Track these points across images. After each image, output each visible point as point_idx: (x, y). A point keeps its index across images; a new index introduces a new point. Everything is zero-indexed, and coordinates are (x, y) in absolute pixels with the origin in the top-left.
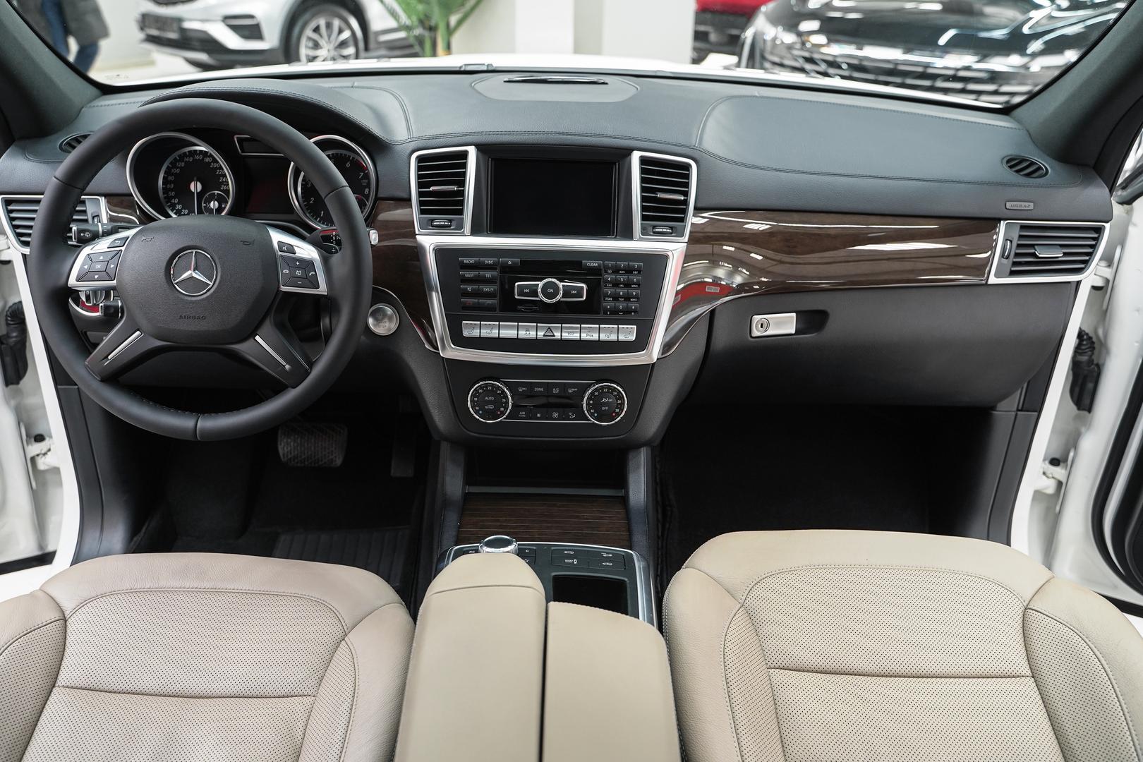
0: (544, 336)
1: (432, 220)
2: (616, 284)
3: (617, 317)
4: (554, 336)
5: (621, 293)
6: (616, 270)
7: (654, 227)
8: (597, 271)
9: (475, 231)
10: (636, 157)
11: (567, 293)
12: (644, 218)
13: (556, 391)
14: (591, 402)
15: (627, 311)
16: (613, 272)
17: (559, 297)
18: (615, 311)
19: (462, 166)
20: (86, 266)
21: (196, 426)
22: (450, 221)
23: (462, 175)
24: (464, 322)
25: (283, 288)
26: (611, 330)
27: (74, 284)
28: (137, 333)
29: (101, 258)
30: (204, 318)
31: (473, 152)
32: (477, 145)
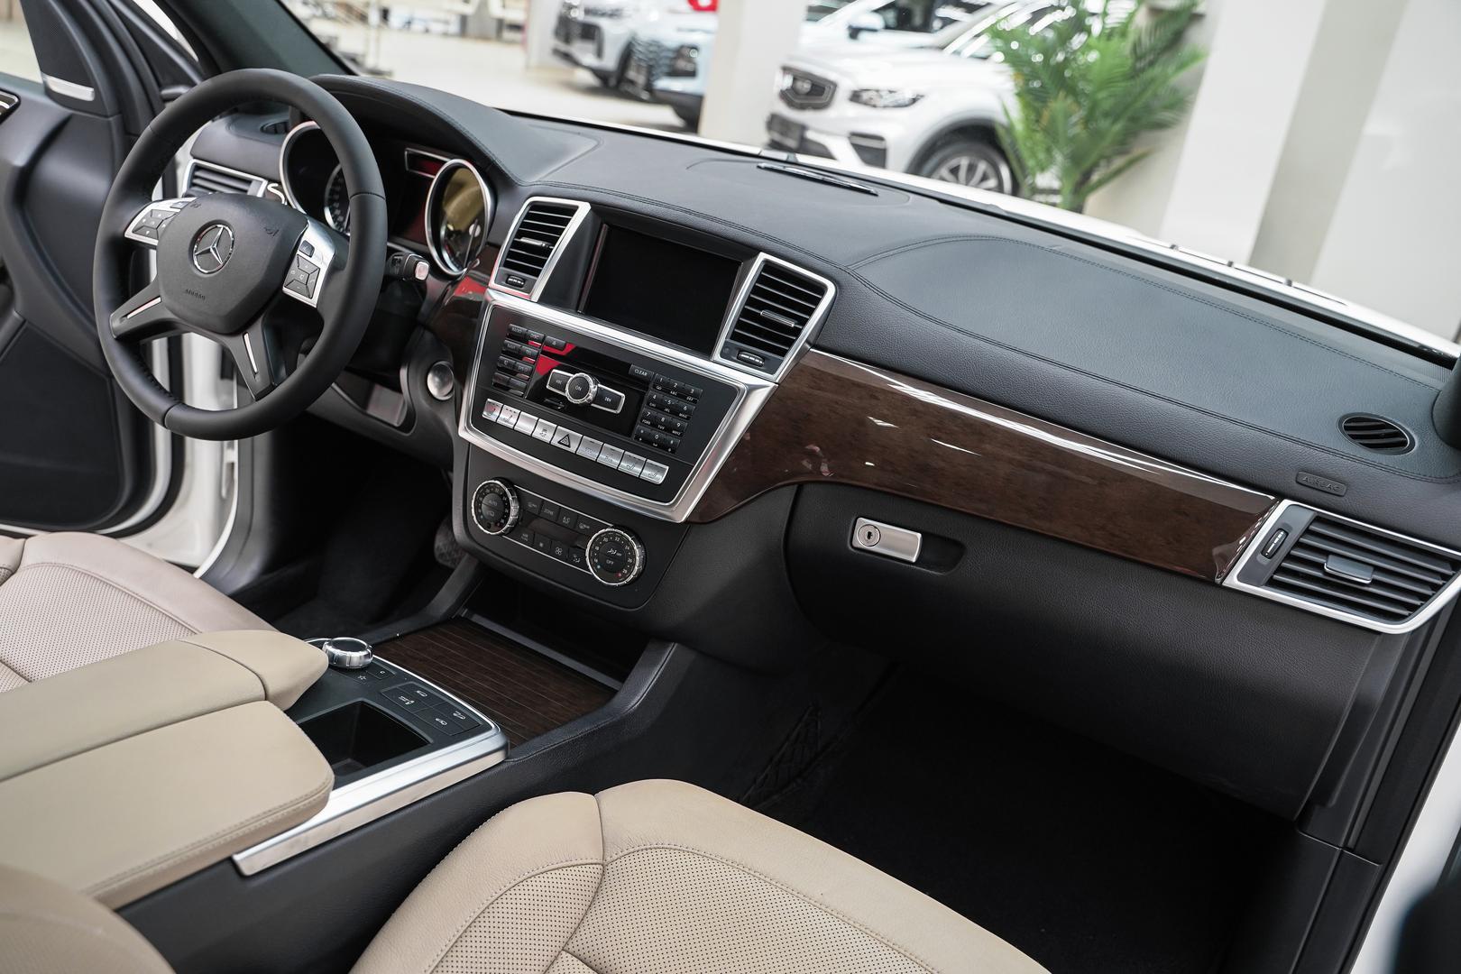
0: (559, 442)
1: (509, 276)
2: (661, 406)
3: (649, 449)
4: (569, 446)
5: (663, 419)
6: (667, 389)
7: (741, 351)
8: (643, 383)
9: (545, 300)
10: (762, 256)
11: (599, 397)
12: (734, 336)
13: (566, 521)
14: (597, 548)
15: (663, 446)
16: (678, 395)
17: (585, 400)
18: (648, 440)
19: (566, 222)
20: (144, 220)
21: (168, 411)
22: (524, 280)
23: (560, 232)
24: (489, 400)
25: (285, 289)
26: (637, 462)
27: (129, 234)
28: (159, 300)
29: (160, 216)
30: (203, 297)
31: (584, 209)
32: (592, 203)
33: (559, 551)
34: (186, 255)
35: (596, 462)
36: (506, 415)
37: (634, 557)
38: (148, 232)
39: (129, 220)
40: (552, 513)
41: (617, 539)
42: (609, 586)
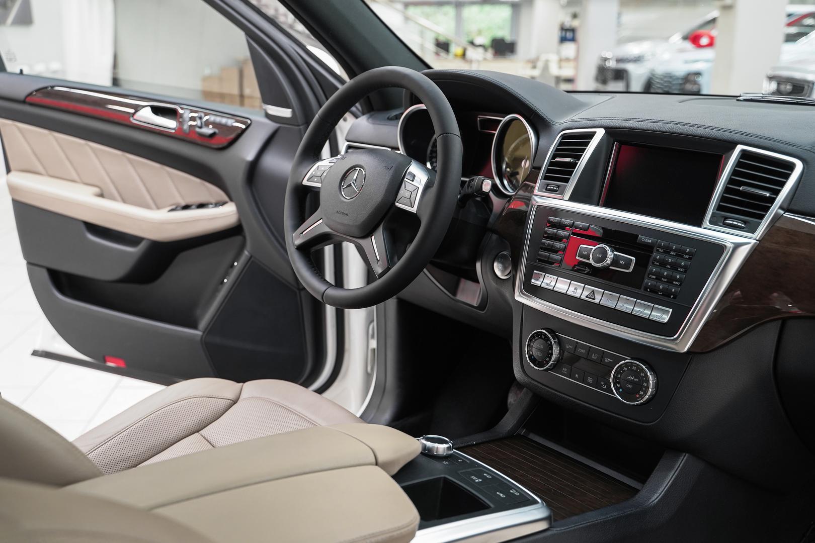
0: (587, 297)
1: (548, 185)
2: (663, 264)
3: (654, 296)
4: (594, 299)
5: (665, 273)
6: (667, 251)
7: (726, 218)
8: (649, 248)
9: (573, 199)
10: (740, 147)
11: (615, 262)
12: (719, 208)
13: (594, 357)
14: (619, 376)
15: (667, 294)
16: (677, 255)
17: (605, 263)
18: (654, 290)
19: (587, 144)
20: (313, 173)
21: (325, 291)
22: (558, 186)
23: (583, 150)
24: (535, 271)
25: (396, 204)
26: (647, 307)
27: (305, 182)
28: (321, 221)
29: (323, 168)
30: (347, 215)
31: (600, 133)
32: (605, 128)
33: (590, 380)
34: (338, 189)
35: (615, 309)
36: (548, 281)
37: (648, 381)
38: (316, 180)
39: (305, 173)
40: (584, 352)
41: (634, 368)
42: (630, 405)
